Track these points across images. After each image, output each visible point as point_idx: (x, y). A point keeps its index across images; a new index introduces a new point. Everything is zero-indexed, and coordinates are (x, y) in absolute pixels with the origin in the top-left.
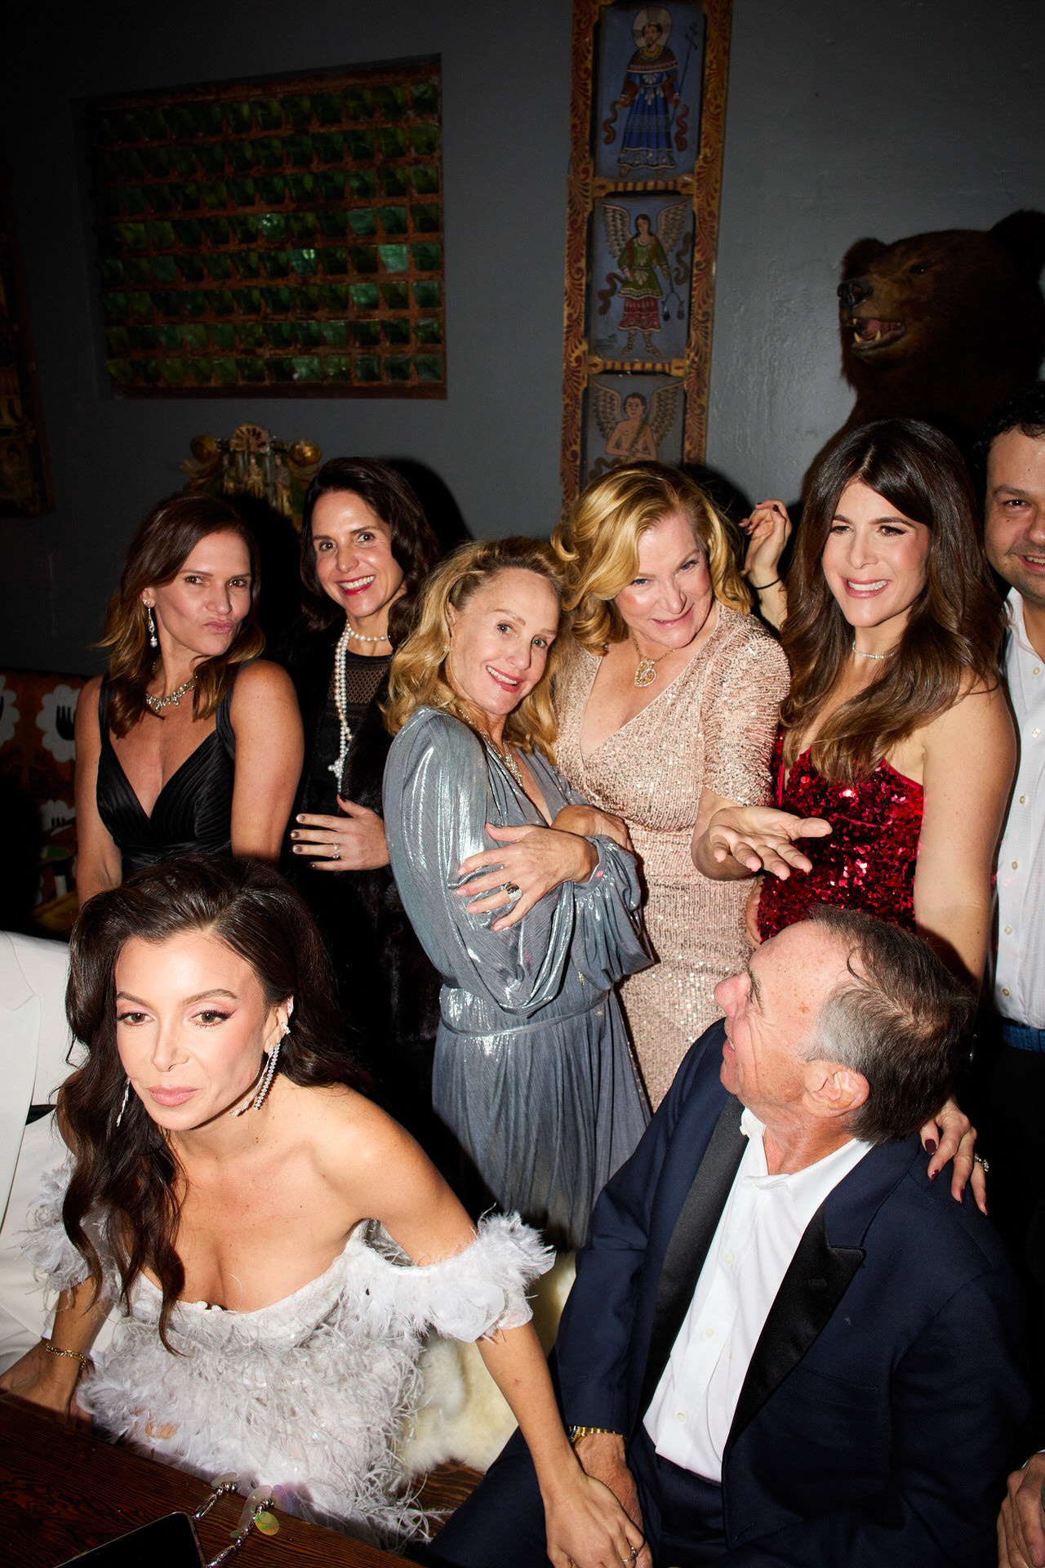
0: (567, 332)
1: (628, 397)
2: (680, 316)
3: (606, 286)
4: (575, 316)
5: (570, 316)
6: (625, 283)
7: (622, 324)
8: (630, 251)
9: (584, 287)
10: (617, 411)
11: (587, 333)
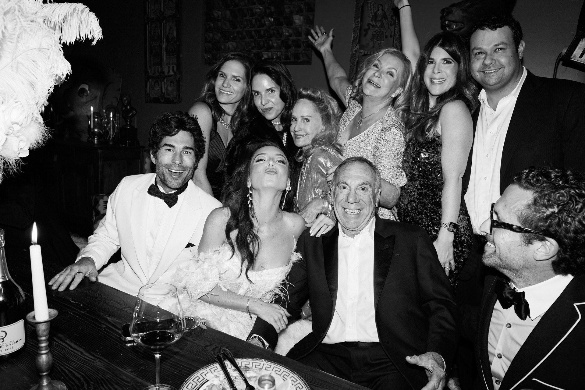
3: (367, 27)
6: (373, 26)
8: (375, 16)
11: (359, 42)
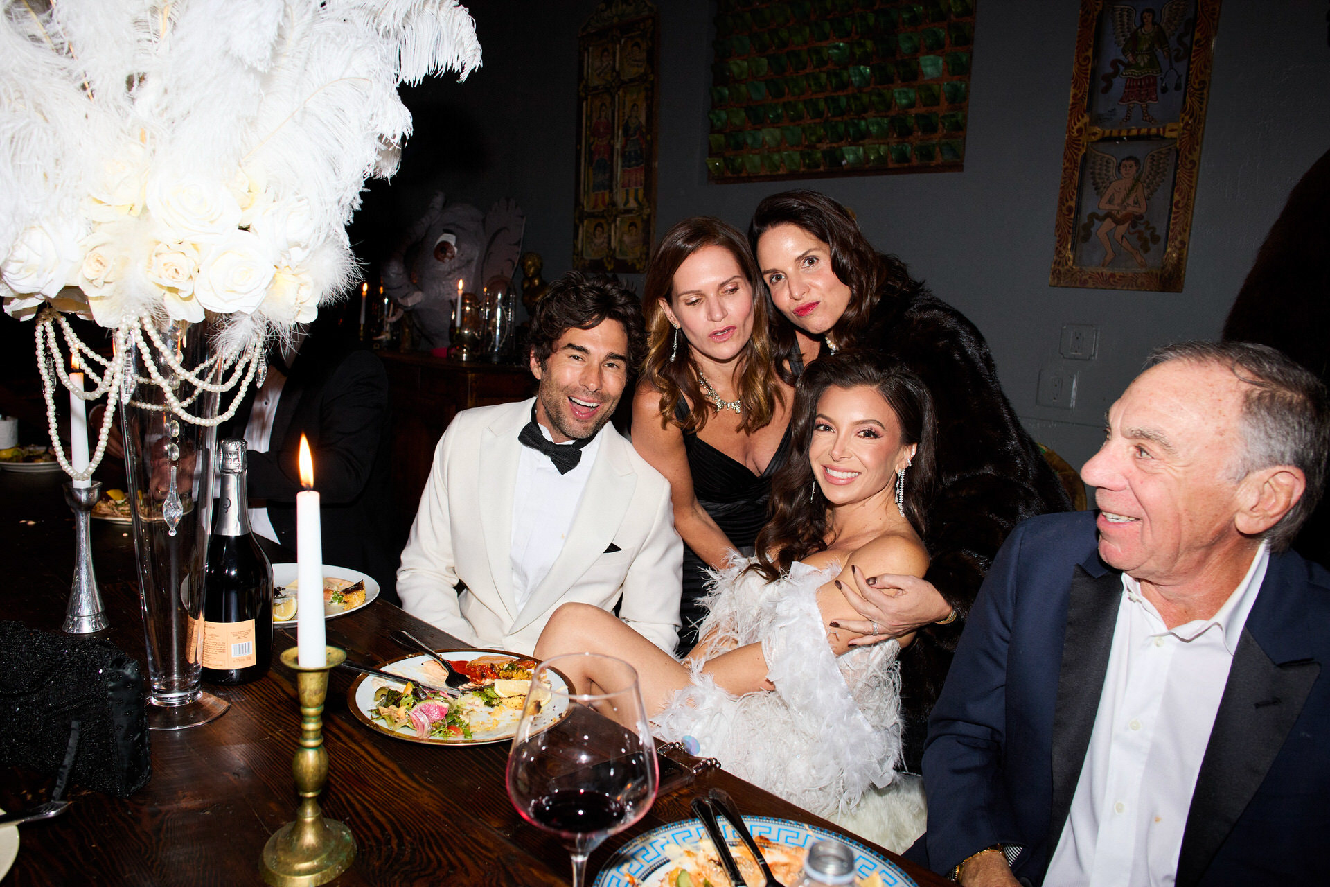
0: (1071, 110)
1: (1124, 160)
2: (1177, 87)
3: (1110, 70)
4: (1080, 95)
5: (1075, 95)
6: (1128, 66)
7: (1121, 100)
8: (1133, 42)
9: (1089, 72)
10: (1112, 172)
11: (1089, 108)
